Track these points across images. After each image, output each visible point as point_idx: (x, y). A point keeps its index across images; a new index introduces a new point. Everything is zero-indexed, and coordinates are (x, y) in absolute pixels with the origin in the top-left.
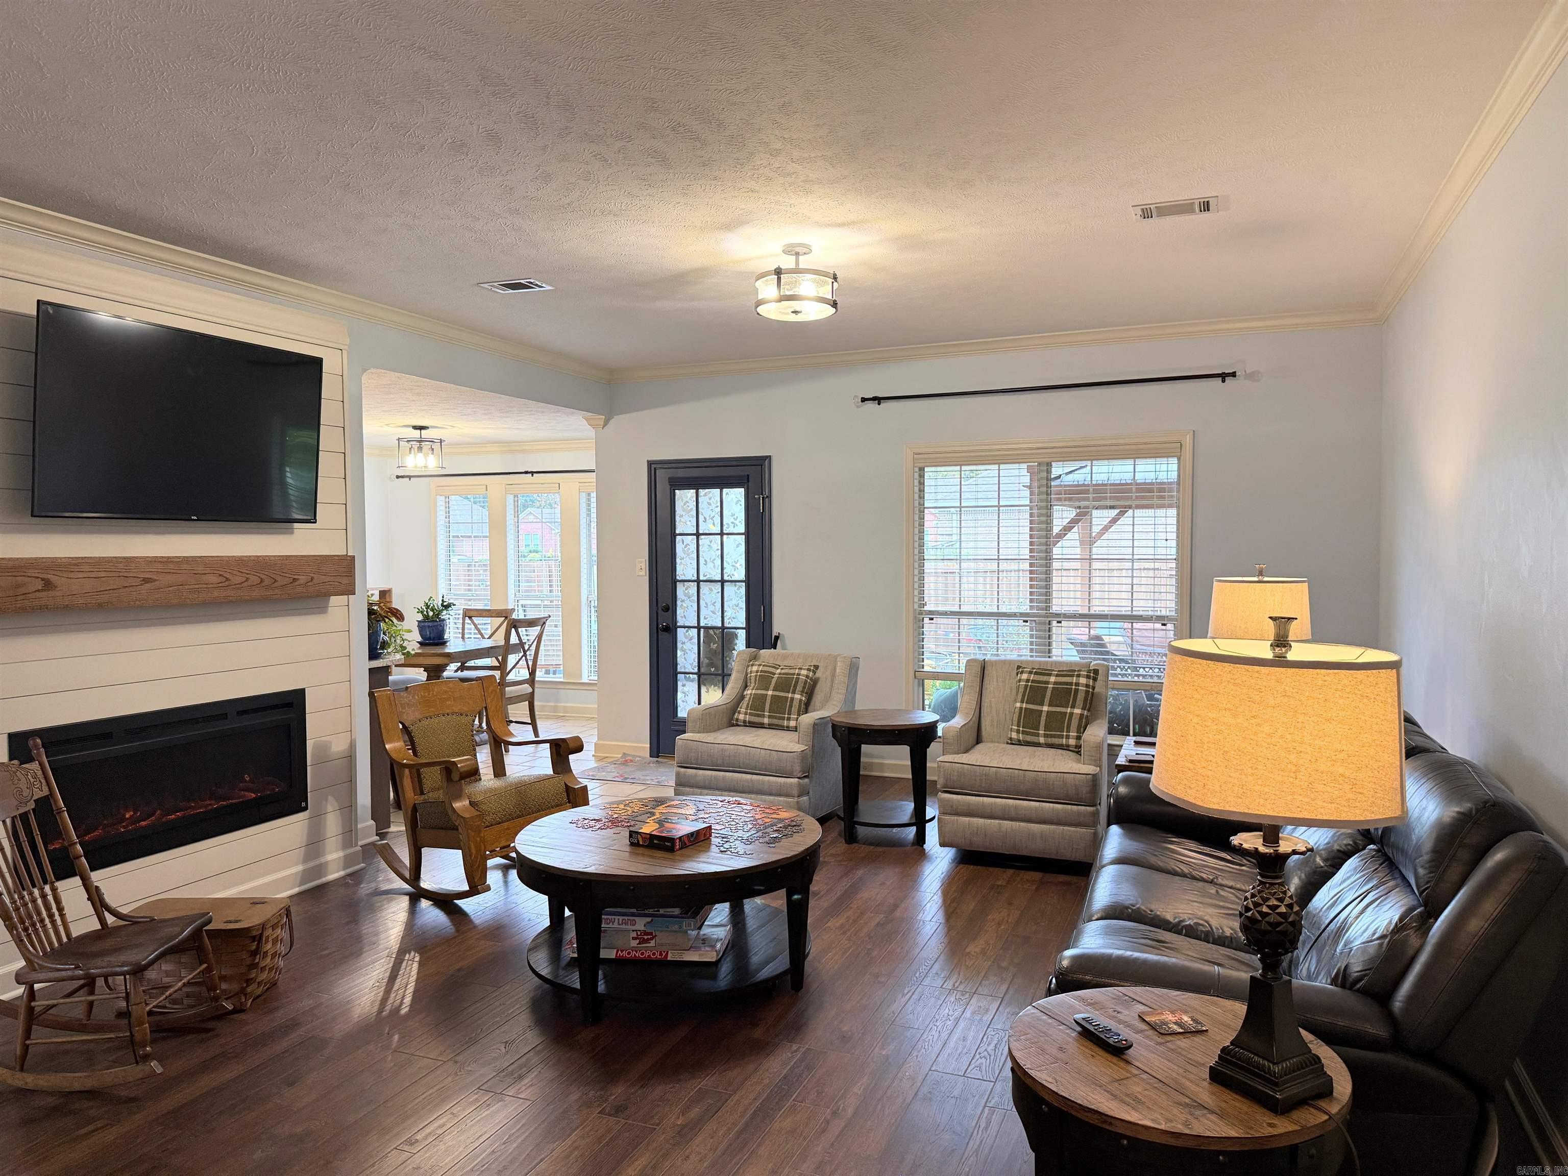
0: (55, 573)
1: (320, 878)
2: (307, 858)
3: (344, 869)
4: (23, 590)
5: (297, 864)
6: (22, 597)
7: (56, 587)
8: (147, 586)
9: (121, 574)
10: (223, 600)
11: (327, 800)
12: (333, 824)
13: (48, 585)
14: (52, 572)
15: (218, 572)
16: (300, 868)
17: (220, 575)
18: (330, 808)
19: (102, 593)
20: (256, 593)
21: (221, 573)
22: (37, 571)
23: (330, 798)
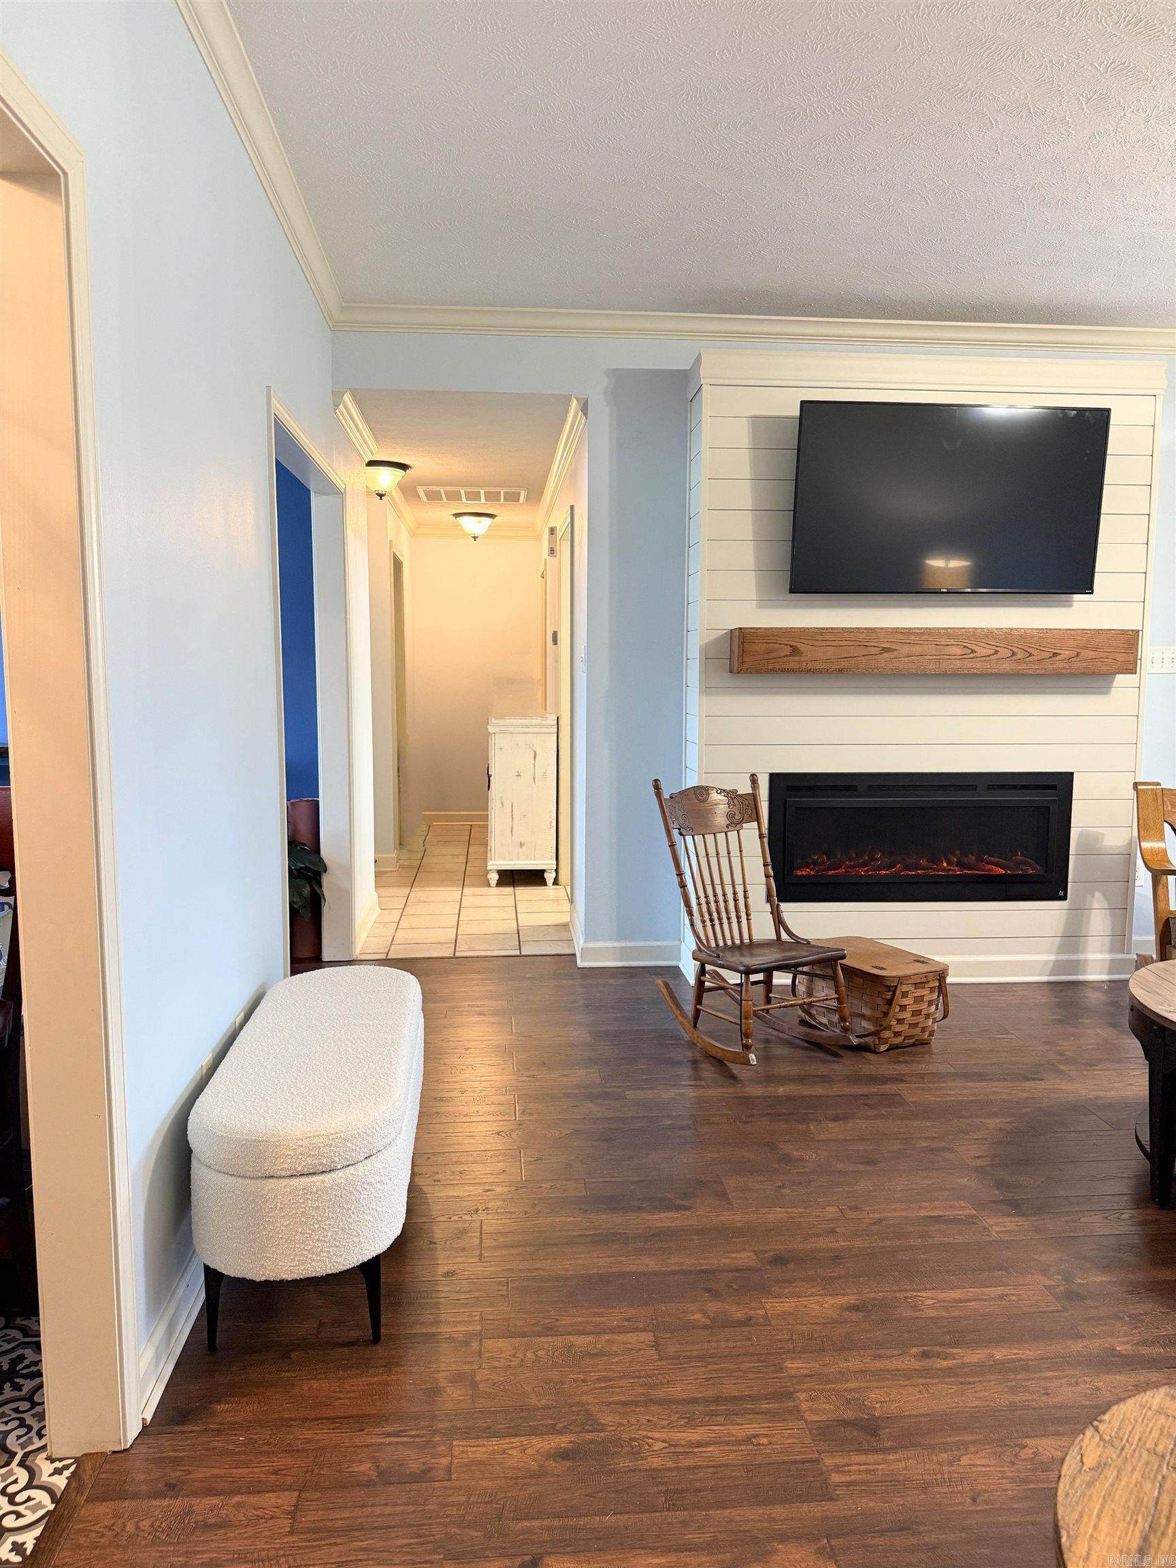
0: (801, 641)
1: (1077, 975)
2: (1062, 949)
3: (1109, 973)
4: (773, 655)
5: (1049, 952)
6: (773, 661)
7: (802, 653)
8: (886, 655)
9: (861, 643)
10: (966, 672)
11: (1093, 895)
12: (1099, 922)
13: (795, 651)
14: (797, 640)
15: (962, 644)
16: (1052, 957)
17: (965, 647)
18: (1096, 905)
19: (842, 660)
20: (1006, 667)
21: (965, 644)
22: (787, 639)
23: (1097, 894)
